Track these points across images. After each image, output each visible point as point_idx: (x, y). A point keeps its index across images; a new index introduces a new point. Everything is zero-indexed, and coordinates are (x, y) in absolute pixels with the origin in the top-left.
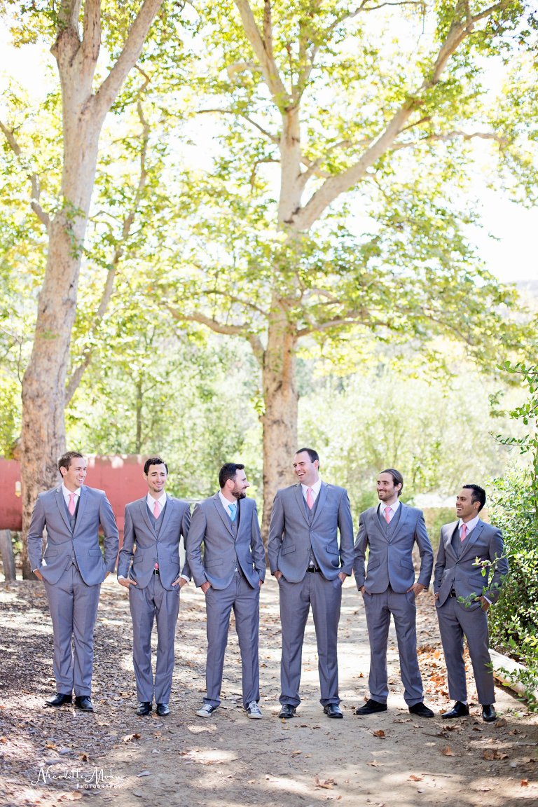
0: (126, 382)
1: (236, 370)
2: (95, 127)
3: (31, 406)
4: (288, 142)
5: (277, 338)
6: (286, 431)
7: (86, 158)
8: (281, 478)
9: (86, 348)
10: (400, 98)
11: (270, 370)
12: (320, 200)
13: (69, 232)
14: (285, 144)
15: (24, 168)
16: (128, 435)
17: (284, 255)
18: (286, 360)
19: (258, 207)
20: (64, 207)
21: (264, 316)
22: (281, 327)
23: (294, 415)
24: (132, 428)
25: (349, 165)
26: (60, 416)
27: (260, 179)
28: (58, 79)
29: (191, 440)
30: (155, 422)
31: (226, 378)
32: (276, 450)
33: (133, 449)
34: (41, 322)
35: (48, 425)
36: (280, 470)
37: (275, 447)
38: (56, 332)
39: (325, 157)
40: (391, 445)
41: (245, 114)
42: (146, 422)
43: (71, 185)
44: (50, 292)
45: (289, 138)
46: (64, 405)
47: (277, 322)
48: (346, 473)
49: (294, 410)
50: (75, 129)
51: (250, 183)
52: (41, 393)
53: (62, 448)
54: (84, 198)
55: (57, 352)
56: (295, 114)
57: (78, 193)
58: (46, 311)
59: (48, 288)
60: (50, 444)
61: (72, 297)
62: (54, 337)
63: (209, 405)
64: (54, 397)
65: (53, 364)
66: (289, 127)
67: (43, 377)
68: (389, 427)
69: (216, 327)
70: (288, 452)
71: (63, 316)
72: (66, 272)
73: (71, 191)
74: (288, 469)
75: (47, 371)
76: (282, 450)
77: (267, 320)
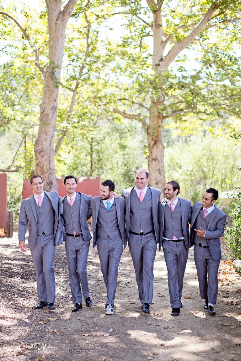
0: (85, 142)
1: (137, 135)
2: (63, 27)
3: (39, 156)
4: (156, 27)
5: (154, 120)
6: (159, 164)
7: (60, 41)
8: (157, 185)
9: (64, 128)
10: (209, 3)
11: (150, 135)
12: (172, 54)
13: (53, 76)
14: (155, 28)
15: (32, 47)
16: (87, 167)
17: (154, 81)
18: (158, 130)
19: (144, 58)
20: (50, 64)
21: (147, 110)
22: (155, 115)
23: (163, 156)
24: (88, 164)
25: (185, 36)
26: (52, 160)
27: (144, 44)
28: (45, 5)
29: (116, 169)
30: (99, 160)
31: (132, 139)
32: (154, 172)
33: (89, 174)
34: (42, 118)
35: (47, 164)
36: (156, 182)
37: (154, 171)
38: (48, 122)
39: (174, 33)
40: (211, 168)
41: (136, 14)
42: (95, 161)
43: (53, 54)
44: (45, 103)
45: (157, 25)
46: (54, 155)
47: (153, 113)
48: (189, 182)
49: (162, 154)
50: (54, 28)
51: (140, 46)
52: (43, 150)
53: (54, 175)
54: (59, 59)
55: (49, 131)
56: (159, 13)
57: (57, 58)
58: (44, 113)
59: (44, 102)
60: (48, 173)
61: (55, 106)
62: (48, 124)
63: (124, 152)
64: (49, 151)
65: (48, 137)
66: (156, 20)
67: (44, 143)
68: (209, 160)
69: (125, 115)
70: (160, 173)
71: (52, 114)
72: (52, 94)
73: (53, 56)
74: (160, 181)
75: (45, 140)
76: (157, 172)
77: (149, 112)
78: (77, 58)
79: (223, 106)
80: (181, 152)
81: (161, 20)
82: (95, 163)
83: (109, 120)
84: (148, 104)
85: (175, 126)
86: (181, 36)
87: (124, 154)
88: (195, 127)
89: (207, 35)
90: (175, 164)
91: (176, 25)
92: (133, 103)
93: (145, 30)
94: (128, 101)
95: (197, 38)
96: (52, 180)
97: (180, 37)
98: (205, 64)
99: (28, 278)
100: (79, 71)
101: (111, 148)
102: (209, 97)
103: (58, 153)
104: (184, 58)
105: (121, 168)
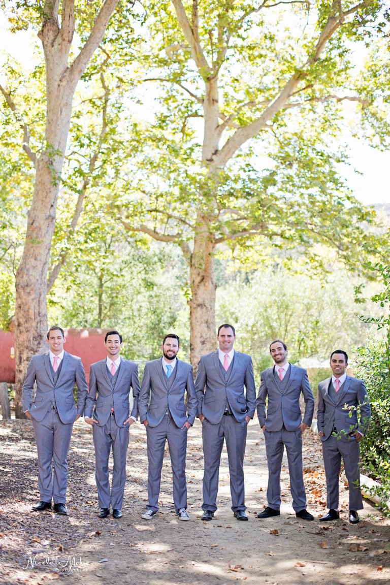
0: (91, 275)
1: (171, 268)
2: (70, 91)
3: (23, 293)
4: (209, 103)
5: (201, 245)
6: (207, 312)
7: (63, 113)
8: (203, 346)
9: (63, 251)
10: (291, 71)
11: (195, 268)
12: (232, 145)
13: (50, 167)
14: (207, 104)
15: (18, 120)
16: (92, 314)
17: (206, 184)
18: (207, 260)
19: (188, 149)
20: (47, 149)
21: (191, 229)
22: (203, 237)
23: (213, 300)
24: (95, 309)
25: (254, 119)
26: (43, 300)
27: (189, 129)
28: (43, 56)
29: (138, 318)
30: (112, 304)
31: (163, 273)
32: (200, 325)
33: (96, 324)
34: (30, 232)
35: (34, 307)
36: (203, 340)
37: (199, 323)
38: (41, 239)
39: (236, 113)
40: (283, 322)
41: (179, 82)
42: (105, 305)
43: (52, 133)
44: (36, 210)
45: (210, 100)
46: (46, 292)
47: (201, 233)
48: (250, 342)
49: (213, 297)
50: (55, 92)
51: (183, 131)
52: (29, 284)
53: (45, 324)
54: (62, 142)
55: (41, 254)
56: (214, 82)
57: (58, 139)
58: (34, 224)
59: (35, 207)
60: (36, 320)
61: (52, 214)
62: (39, 243)
63: (151, 292)
64: (39, 286)
65: (39, 263)
66: (210, 91)
67: (31, 272)
68: (281, 309)
69: (156, 236)
70: (208, 327)
71: (46, 228)
72: (49, 195)
73: (52, 137)
74: (208, 339)
75: (34, 267)
76: (204, 325)
77: (194, 232)
78: (89, 141)
79: (310, 227)
80: (239, 295)
81: (218, 93)
82: (106, 308)
83: (129, 243)
84: (193, 220)
85: (231, 256)
86: (247, 118)
87: (151, 296)
88: (262, 258)
89: (284, 119)
90: (228, 314)
91: (239, 102)
92: (169, 217)
93: (191, 107)
94: (161, 214)
95: (269, 122)
96: (42, 332)
97: (244, 119)
98: (283, 162)
99: (5, 496)
100: (89, 163)
101: (131, 285)
102: (288, 212)
103: (51, 290)
104: (249, 152)
105: (145, 317)
